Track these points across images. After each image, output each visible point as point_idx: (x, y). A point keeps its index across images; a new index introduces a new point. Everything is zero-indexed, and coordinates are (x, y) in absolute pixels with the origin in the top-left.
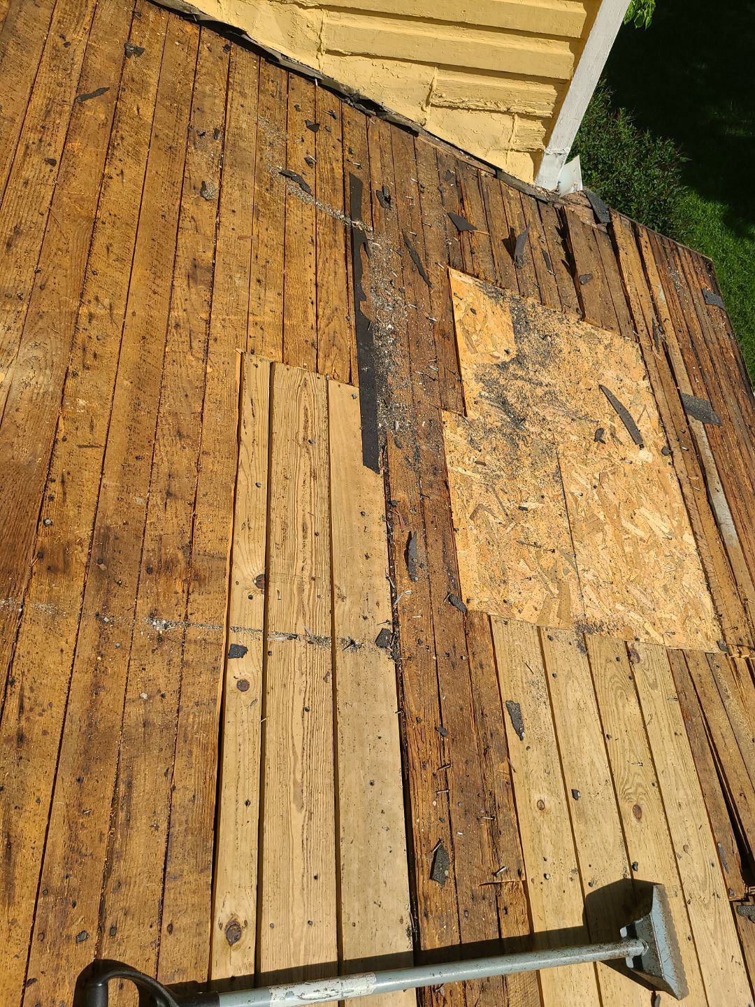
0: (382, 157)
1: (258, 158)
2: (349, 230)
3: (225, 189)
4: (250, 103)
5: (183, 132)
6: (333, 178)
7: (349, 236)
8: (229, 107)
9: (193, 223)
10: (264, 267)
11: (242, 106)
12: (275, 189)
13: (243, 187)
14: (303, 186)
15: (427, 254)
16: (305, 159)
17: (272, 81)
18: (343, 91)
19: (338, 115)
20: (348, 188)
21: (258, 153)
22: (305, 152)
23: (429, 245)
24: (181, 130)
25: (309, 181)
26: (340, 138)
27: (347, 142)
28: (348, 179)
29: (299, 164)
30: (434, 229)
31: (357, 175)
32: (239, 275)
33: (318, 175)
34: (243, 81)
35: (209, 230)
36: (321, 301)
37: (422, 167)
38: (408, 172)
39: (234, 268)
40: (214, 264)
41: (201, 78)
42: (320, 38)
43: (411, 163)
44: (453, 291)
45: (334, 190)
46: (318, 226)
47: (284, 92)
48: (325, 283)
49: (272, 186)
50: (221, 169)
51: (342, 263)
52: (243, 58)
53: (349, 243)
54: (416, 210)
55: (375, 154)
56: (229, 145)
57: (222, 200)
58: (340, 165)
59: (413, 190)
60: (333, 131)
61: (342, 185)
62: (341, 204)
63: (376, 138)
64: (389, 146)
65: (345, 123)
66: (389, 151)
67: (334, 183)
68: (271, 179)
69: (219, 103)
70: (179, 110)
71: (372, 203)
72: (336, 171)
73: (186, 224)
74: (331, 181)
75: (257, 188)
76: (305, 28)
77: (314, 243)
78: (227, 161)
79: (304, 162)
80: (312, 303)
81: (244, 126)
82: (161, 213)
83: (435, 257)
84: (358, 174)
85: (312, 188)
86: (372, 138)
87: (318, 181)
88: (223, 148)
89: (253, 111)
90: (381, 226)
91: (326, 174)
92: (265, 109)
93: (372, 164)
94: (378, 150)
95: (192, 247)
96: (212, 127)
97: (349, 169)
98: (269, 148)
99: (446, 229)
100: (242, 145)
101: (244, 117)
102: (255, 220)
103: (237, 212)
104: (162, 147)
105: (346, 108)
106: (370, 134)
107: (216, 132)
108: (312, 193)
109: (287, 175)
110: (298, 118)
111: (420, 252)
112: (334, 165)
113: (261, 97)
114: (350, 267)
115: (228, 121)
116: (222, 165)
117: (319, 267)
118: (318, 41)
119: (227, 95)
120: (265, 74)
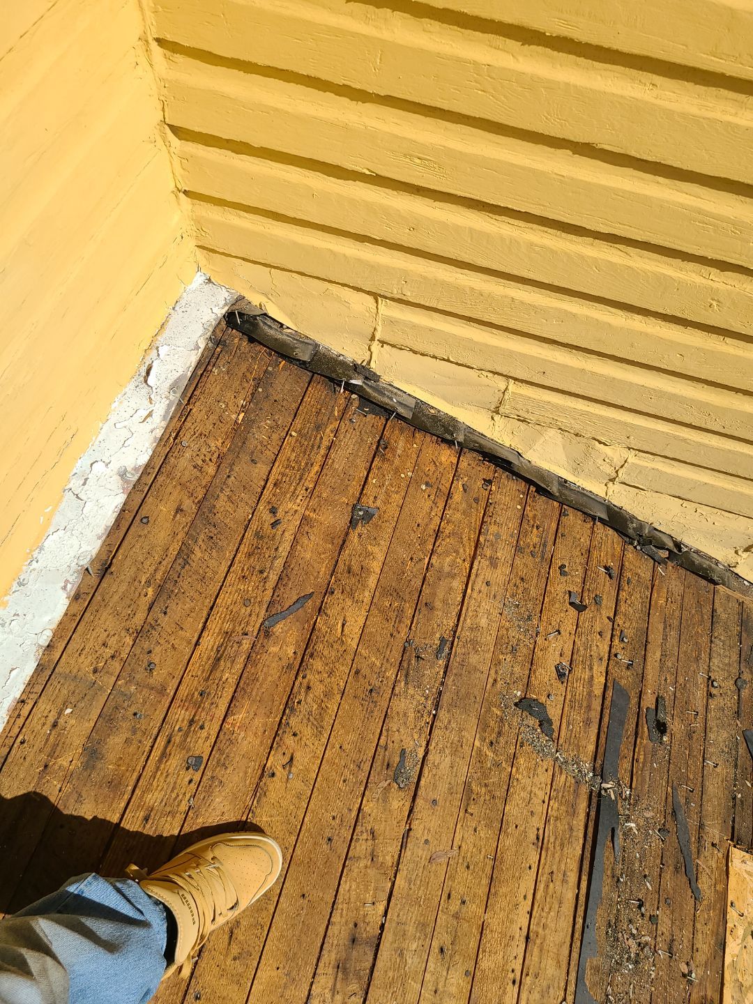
0: (665, 639)
1: (491, 680)
2: (595, 800)
3: (430, 757)
4: (499, 576)
5: (395, 656)
6: (590, 694)
7: (593, 814)
8: (469, 591)
9: (370, 842)
10: (456, 916)
11: (488, 584)
12: (502, 740)
13: (456, 749)
14: (545, 723)
15: (701, 826)
16: (556, 668)
17: (538, 528)
18: (631, 531)
19: (615, 572)
20: (607, 712)
21: (493, 672)
22: (557, 653)
23: (709, 808)
24: (394, 652)
25: (554, 713)
26: (612, 616)
27: (619, 620)
28: (609, 693)
29: (546, 679)
30: (719, 769)
31: (623, 682)
32: (414, 946)
33: (569, 697)
34: (498, 536)
35: (388, 853)
36: (527, 975)
37: (718, 646)
38: (697, 659)
39: (411, 929)
40: (382, 927)
41: (444, 544)
42: (617, 472)
43: (705, 639)
44: (731, 898)
45: (587, 722)
46: (551, 803)
47: (550, 542)
48: (540, 931)
49: (499, 733)
50: (435, 716)
51: (573, 878)
52: (508, 493)
53: (591, 830)
54: (699, 734)
55: (656, 637)
56: (454, 664)
57: (422, 783)
58: (603, 669)
59: (699, 694)
60: (604, 602)
61: (599, 709)
62: (591, 748)
63: (662, 602)
64: (677, 613)
65: (624, 584)
66: (676, 623)
67: (589, 707)
68: (502, 720)
69: (457, 584)
70: (401, 611)
71: (636, 734)
72: (596, 681)
73: (361, 848)
74: (585, 704)
75: (477, 743)
76: (600, 461)
77: (540, 842)
78: (446, 698)
79: (554, 674)
80: (514, 982)
81: (483, 622)
82: (328, 834)
83: (714, 832)
84: (626, 679)
85: (555, 726)
86: (656, 603)
87: (566, 709)
88: (445, 673)
89: (501, 591)
90: (643, 781)
91: (581, 689)
92: (518, 581)
93: (649, 655)
94: (661, 627)
95: (358, 896)
96: (438, 635)
97: (615, 671)
98: (509, 658)
99: (736, 766)
100: (474, 659)
101: (486, 605)
102: (462, 811)
103: (441, 803)
104: (359, 692)
105: (630, 555)
106: (655, 595)
107: (442, 640)
108: (555, 735)
109: (525, 704)
110: (559, 587)
111: (693, 823)
112: (595, 668)
113: (518, 561)
114: (584, 885)
115: (462, 619)
116: (436, 709)
117: (538, 896)
118: (614, 475)
119: (471, 568)
120: (531, 515)
